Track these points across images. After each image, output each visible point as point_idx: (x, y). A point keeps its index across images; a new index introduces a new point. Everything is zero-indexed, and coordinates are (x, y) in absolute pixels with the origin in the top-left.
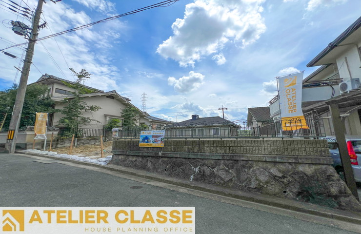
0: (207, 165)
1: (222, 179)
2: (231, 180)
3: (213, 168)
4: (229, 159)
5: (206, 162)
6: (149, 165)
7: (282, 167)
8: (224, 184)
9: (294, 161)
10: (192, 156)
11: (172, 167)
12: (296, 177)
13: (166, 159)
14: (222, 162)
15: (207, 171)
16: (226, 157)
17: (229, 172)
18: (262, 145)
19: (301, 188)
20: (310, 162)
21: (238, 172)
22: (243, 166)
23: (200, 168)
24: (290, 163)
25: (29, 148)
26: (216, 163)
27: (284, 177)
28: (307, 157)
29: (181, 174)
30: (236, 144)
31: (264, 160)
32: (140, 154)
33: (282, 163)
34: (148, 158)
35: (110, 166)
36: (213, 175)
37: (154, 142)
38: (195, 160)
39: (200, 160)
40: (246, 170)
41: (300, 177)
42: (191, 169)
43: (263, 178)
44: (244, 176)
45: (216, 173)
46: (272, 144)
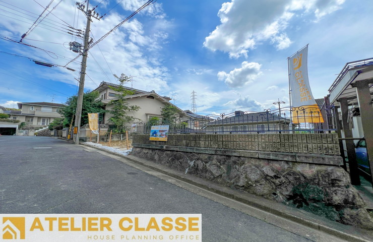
0: (201, 160)
1: (212, 174)
2: (221, 176)
3: (206, 163)
4: (221, 154)
5: (201, 156)
6: (156, 157)
7: (276, 165)
8: (214, 179)
9: (290, 159)
10: (189, 150)
11: (173, 160)
12: (291, 178)
13: (169, 152)
14: (215, 157)
15: (201, 165)
16: (219, 153)
17: (220, 168)
18: (256, 140)
19: (294, 191)
20: (311, 162)
21: (229, 169)
22: (235, 163)
23: (194, 162)
24: (287, 162)
25: (88, 141)
26: (209, 158)
27: (276, 177)
28: (308, 155)
29: (178, 166)
30: (229, 139)
31: (257, 156)
32: (150, 147)
33: (277, 160)
34: (156, 151)
35: (130, 157)
36: (205, 170)
37: (161, 136)
38: (191, 154)
39: (196, 154)
40: (237, 167)
41: (296, 179)
42: (187, 163)
43: (253, 177)
44: (234, 173)
45: (208, 168)
46: (267, 139)
